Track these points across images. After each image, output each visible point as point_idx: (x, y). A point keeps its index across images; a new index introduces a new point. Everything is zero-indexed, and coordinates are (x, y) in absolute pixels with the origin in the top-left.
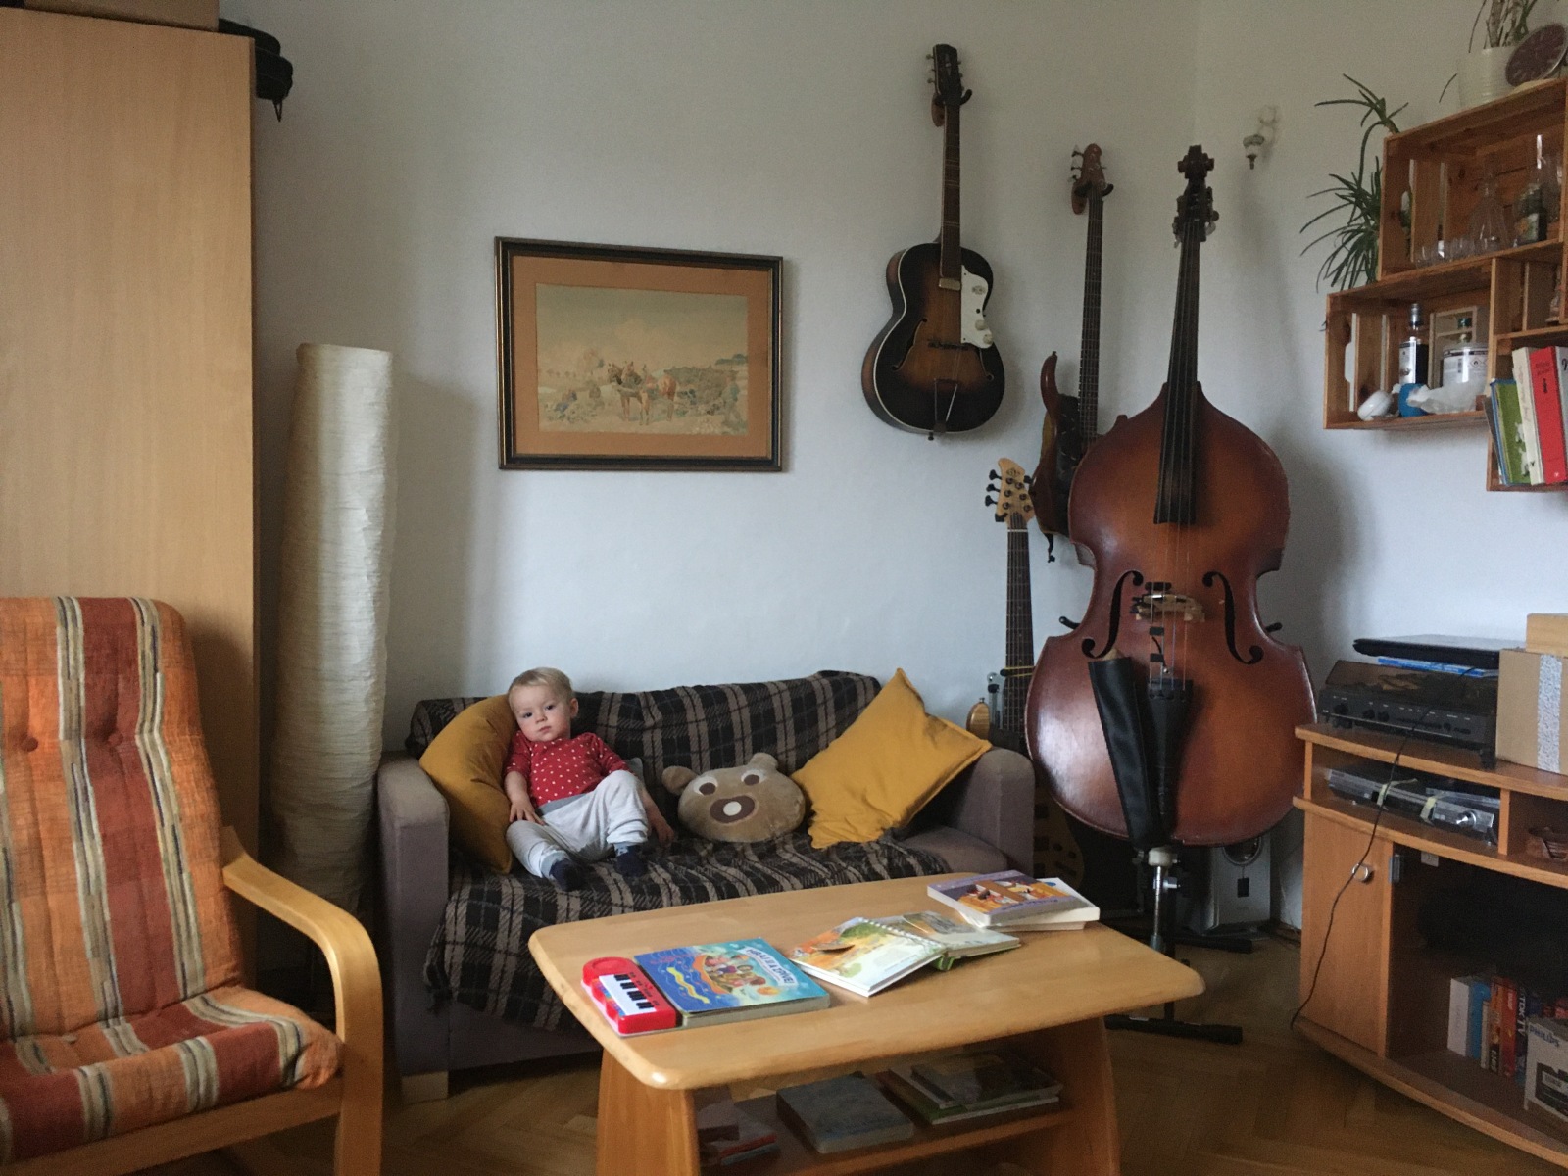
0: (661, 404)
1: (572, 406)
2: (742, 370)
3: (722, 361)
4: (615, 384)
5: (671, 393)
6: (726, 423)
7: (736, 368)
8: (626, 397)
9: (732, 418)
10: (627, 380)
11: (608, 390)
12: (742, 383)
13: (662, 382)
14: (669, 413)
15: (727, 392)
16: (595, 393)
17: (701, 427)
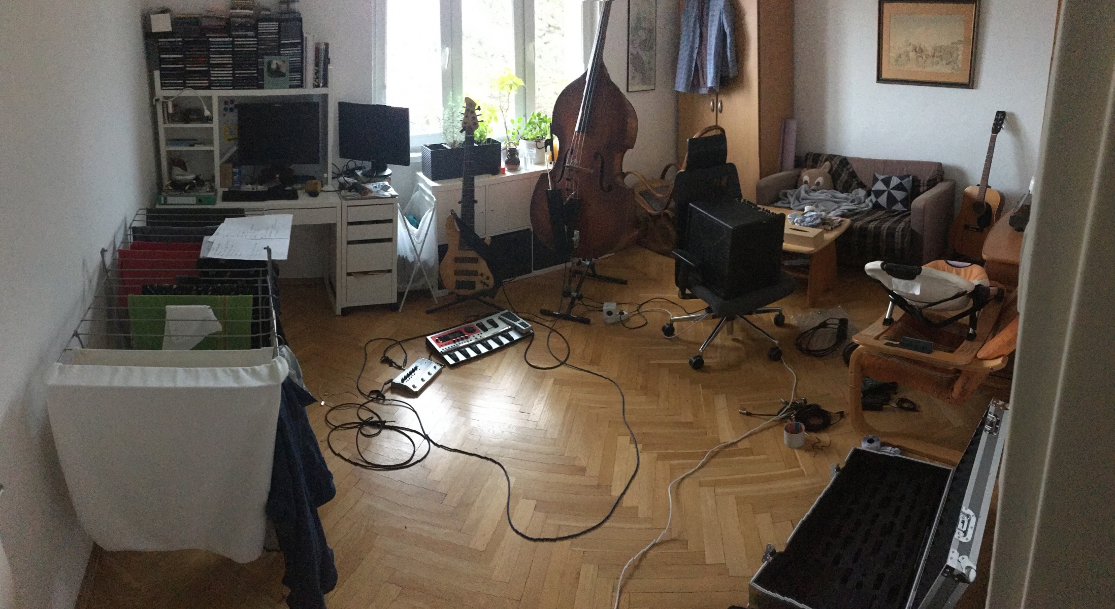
0: (929, 61)
1: (900, 60)
2: (961, 47)
3: (953, 43)
4: (914, 52)
5: (933, 56)
6: (953, 69)
7: (959, 46)
8: (918, 57)
9: (956, 67)
10: (919, 50)
11: (912, 54)
12: (960, 53)
13: (930, 51)
14: (933, 64)
15: (955, 55)
16: (907, 56)
17: (943, 70)
